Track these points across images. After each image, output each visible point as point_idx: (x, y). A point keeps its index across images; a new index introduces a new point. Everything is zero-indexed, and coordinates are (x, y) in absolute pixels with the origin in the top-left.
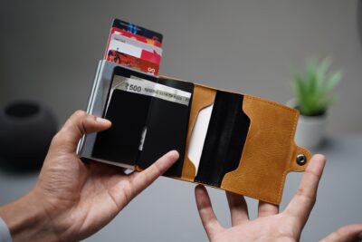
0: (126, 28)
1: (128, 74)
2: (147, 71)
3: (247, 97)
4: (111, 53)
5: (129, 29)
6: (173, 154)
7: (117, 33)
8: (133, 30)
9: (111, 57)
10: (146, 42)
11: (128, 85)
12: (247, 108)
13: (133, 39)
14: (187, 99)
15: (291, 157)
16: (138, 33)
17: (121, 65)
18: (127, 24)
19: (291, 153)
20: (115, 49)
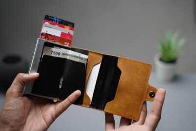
1: (52, 45)
2: (64, 44)
3: (120, 58)
5: (54, 21)
6: (78, 92)
7: (47, 23)
8: (57, 21)
9: (43, 37)
10: (64, 28)
11: (52, 51)
12: (120, 65)
13: (57, 26)
14: (85, 59)
15: (146, 92)
16: (60, 23)
17: (49, 41)
18: (53, 17)
19: (147, 90)
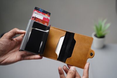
0: (39, 10)
2: (44, 24)
3: (76, 34)
4: (33, 17)
7: (36, 11)
8: (41, 11)
12: (75, 37)
17: (36, 21)
20: (35, 16)
